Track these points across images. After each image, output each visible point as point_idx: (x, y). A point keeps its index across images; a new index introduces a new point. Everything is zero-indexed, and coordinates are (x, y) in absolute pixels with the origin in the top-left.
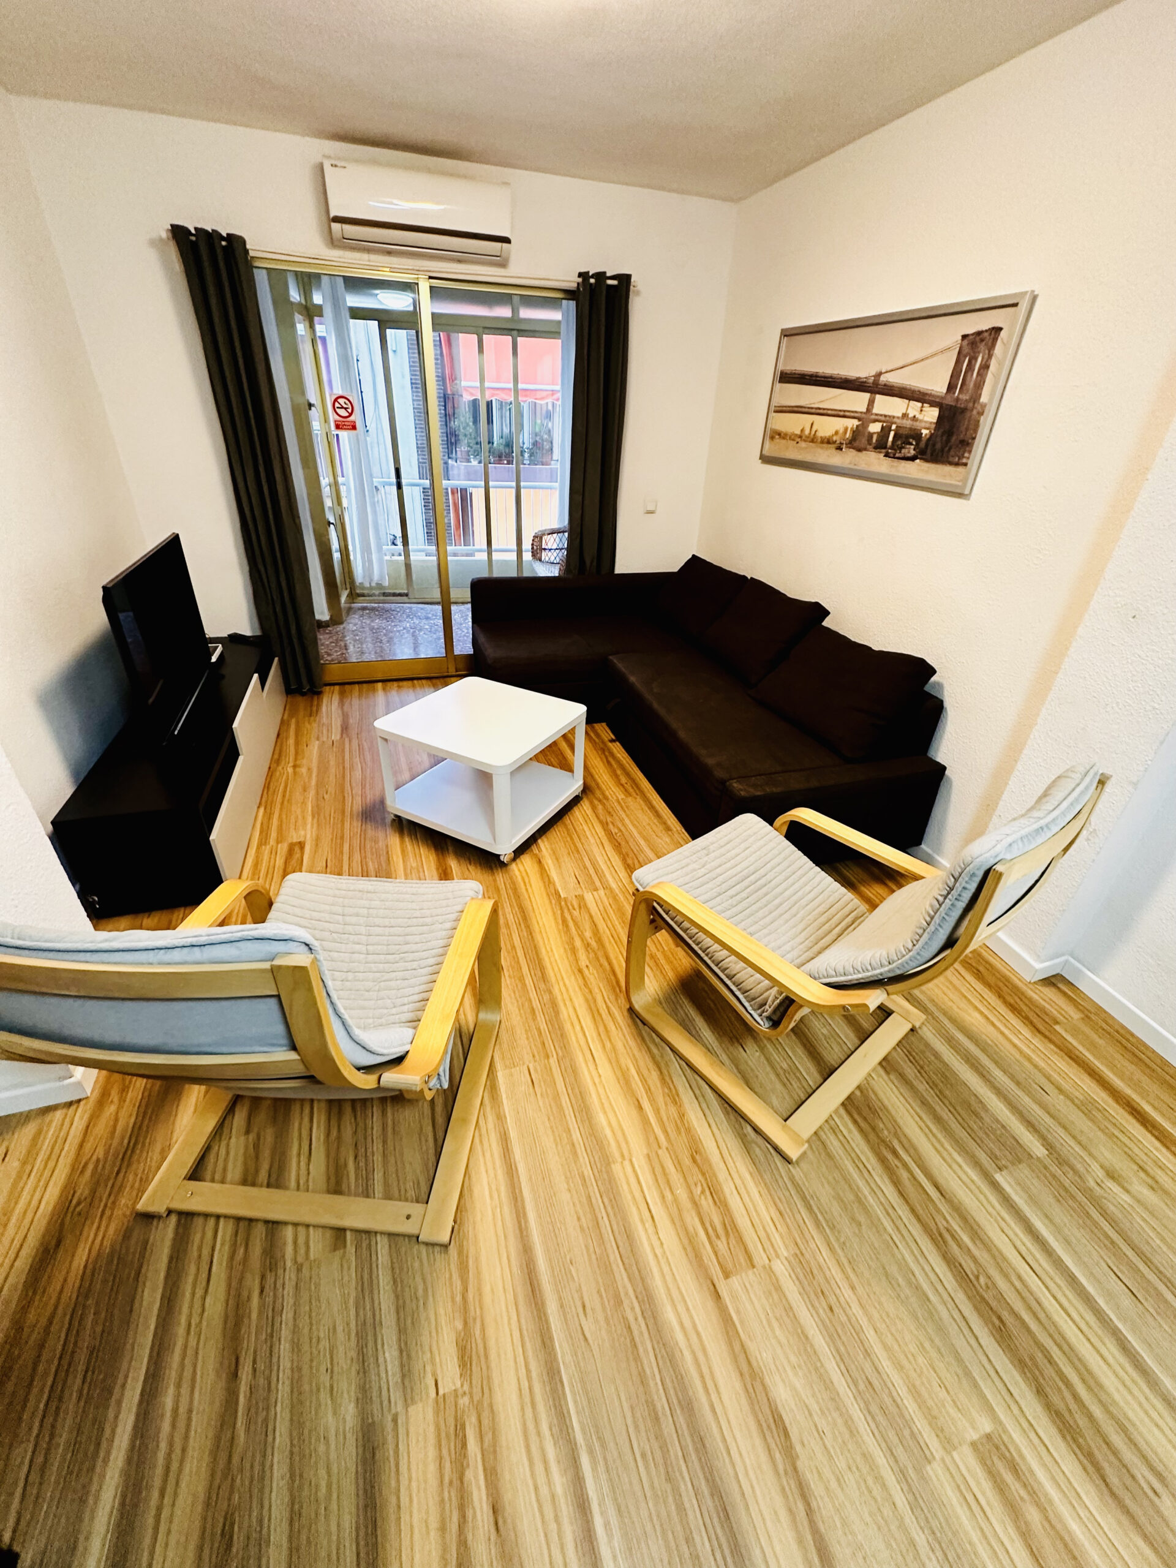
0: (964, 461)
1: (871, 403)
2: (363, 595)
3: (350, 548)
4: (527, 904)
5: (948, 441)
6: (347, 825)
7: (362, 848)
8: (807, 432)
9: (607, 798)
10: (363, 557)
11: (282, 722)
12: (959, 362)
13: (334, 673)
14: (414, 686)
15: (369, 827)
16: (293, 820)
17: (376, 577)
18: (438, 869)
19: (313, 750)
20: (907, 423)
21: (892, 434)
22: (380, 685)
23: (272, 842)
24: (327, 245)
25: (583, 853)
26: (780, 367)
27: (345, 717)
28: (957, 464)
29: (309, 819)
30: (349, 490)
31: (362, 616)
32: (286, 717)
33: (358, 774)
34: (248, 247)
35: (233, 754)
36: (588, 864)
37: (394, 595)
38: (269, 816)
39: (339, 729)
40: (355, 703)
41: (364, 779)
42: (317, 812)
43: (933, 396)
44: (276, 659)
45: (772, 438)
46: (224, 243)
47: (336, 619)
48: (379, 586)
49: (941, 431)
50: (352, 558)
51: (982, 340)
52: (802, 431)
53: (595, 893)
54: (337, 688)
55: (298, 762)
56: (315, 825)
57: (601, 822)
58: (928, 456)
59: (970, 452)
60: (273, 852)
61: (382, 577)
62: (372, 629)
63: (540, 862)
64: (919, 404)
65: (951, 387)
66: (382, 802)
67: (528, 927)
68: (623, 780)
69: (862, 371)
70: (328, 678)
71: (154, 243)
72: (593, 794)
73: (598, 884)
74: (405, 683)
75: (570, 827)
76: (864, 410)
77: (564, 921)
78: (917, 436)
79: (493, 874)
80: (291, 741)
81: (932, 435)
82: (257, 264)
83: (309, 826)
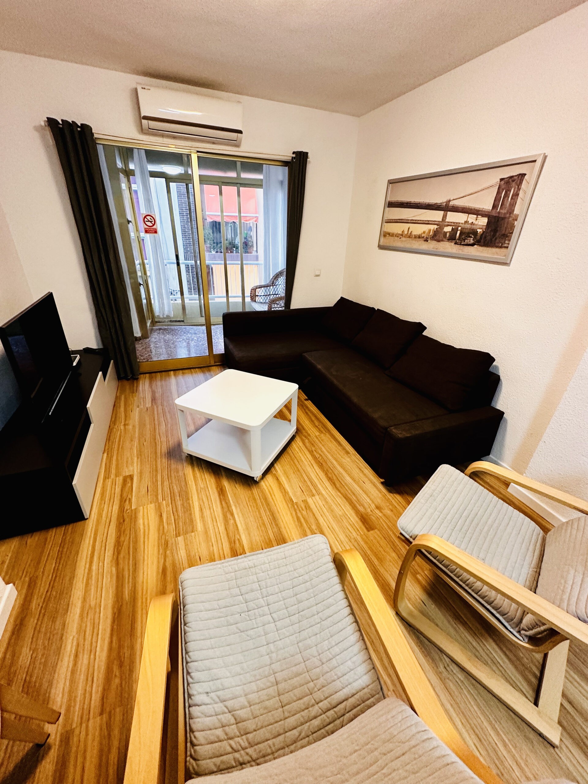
0: (506, 245)
1: (445, 217)
2: (159, 322)
3: (152, 297)
4: (274, 508)
5: (494, 236)
6: (159, 461)
7: (169, 477)
8: (406, 233)
9: (309, 435)
10: (159, 302)
11: (117, 397)
12: (499, 193)
13: (144, 367)
14: (192, 373)
15: (172, 462)
16: (125, 460)
17: (166, 313)
18: (217, 488)
19: (135, 415)
20: (468, 226)
21: (459, 232)
22: (172, 372)
23: (113, 476)
24: (139, 133)
25: (302, 471)
26: (389, 199)
27: (153, 393)
28: (501, 247)
29: (136, 459)
30: (150, 267)
31: (159, 333)
32: (118, 395)
33: (163, 427)
34: (93, 131)
35: (88, 423)
36: (306, 478)
37: (176, 321)
38: (110, 459)
39: (150, 400)
40: (159, 384)
41: (167, 431)
42: (140, 454)
43: (484, 211)
44: (112, 361)
45: (385, 236)
46: (79, 129)
47: (145, 336)
48: (168, 317)
49: (490, 229)
50: (153, 302)
51: (513, 181)
52: (403, 232)
53: (313, 498)
54: (147, 375)
55: (127, 422)
56: (139, 463)
57: (309, 450)
58: (482, 244)
59: (510, 240)
60: (114, 483)
61: (169, 311)
62: (165, 341)
63: (277, 479)
64: (475, 216)
65: (495, 206)
66: (179, 445)
67: (277, 525)
68: (317, 424)
69: (439, 200)
70: (142, 370)
71: (38, 129)
72: (302, 433)
73: (314, 491)
74: (186, 371)
75: (292, 454)
76: (441, 220)
77: (298, 519)
78: (475, 233)
79: (251, 490)
80: (122, 409)
81: (484, 232)
82: (98, 142)
83: (135, 464)
